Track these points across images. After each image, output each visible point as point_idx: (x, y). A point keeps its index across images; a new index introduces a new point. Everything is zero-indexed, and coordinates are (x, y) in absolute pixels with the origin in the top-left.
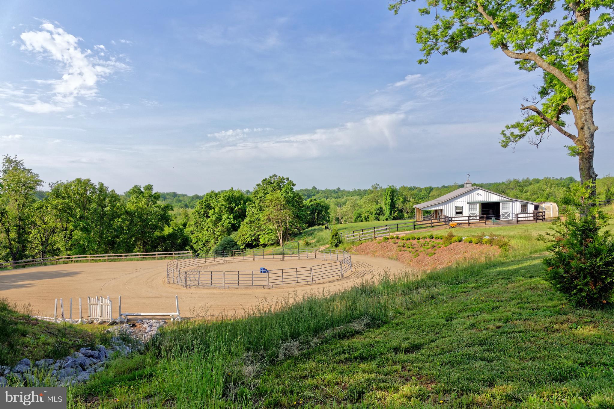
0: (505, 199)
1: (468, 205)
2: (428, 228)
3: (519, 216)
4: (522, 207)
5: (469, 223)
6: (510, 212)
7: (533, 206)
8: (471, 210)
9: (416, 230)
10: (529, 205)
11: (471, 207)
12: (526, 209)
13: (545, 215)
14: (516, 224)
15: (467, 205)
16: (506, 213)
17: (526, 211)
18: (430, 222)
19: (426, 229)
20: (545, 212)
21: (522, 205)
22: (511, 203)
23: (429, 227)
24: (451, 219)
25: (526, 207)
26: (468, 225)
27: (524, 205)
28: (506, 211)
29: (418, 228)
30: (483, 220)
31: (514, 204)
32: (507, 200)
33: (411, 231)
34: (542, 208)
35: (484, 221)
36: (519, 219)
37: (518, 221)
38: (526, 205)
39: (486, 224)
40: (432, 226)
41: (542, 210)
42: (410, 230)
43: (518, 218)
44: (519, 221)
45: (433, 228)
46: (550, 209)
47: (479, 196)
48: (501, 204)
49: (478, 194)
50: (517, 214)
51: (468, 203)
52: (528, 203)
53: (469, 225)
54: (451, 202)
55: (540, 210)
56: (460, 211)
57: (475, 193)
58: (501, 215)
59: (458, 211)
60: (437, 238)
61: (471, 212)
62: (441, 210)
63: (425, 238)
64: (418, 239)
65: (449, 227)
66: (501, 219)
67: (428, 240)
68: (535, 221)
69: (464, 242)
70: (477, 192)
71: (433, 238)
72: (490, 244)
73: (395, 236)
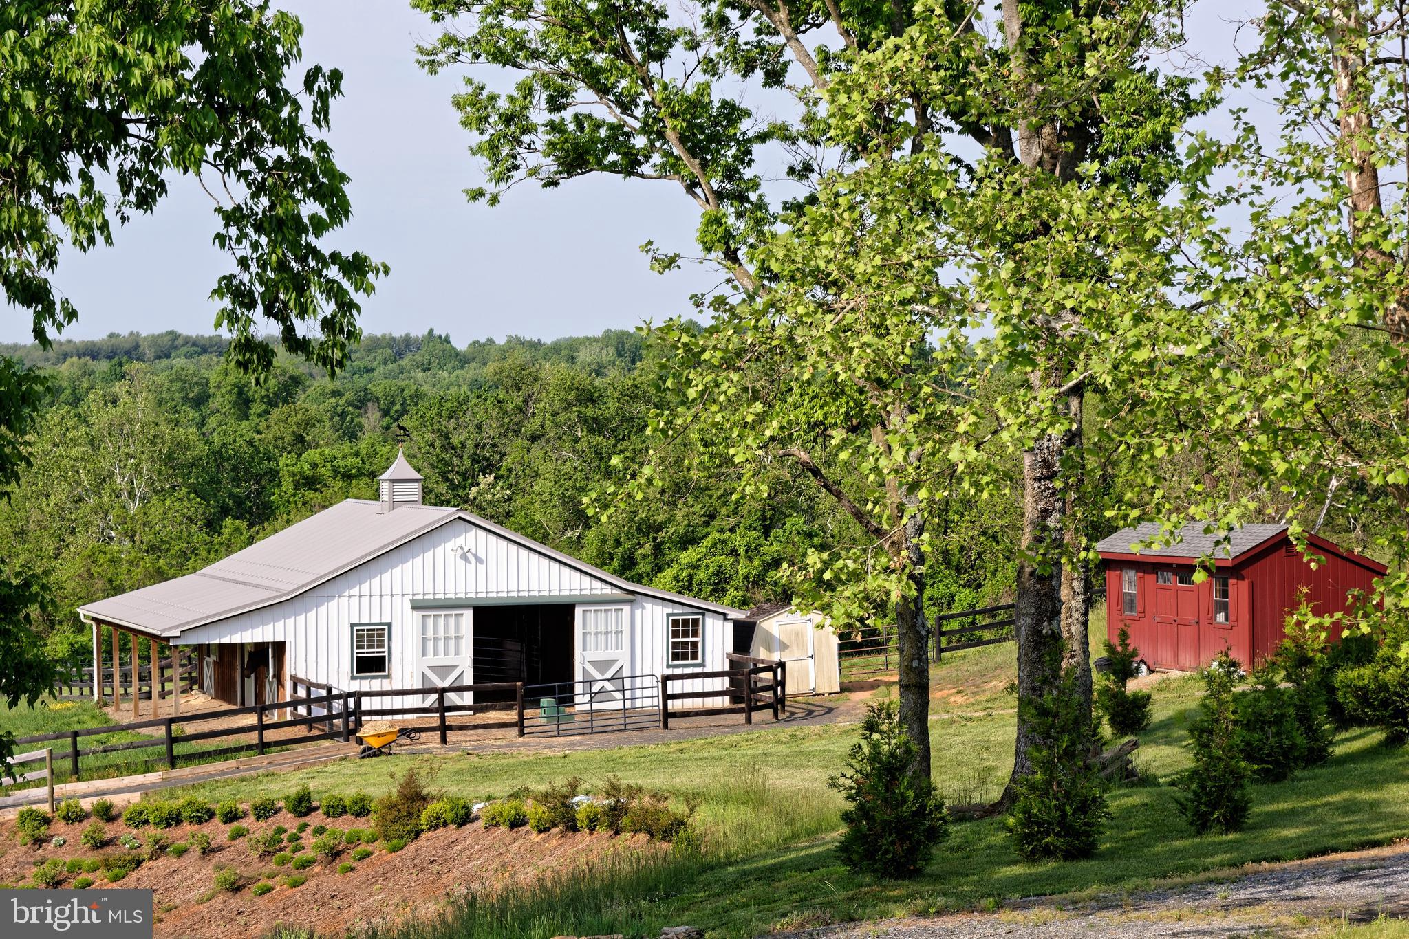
0: (598, 589)
1: (419, 614)
2: (244, 757)
3: (674, 687)
4: (676, 634)
5: (444, 729)
6: (623, 659)
7: (729, 626)
8: (430, 645)
9: (184, 772)
10: (709, 620)
11: (430, 634)
12: (695, 644)
13: (782, 684)
14: (661, 732)
15: (413, 619)
16: (602, 665)
17: (695, 656)
18: (252, 720)
19: (232, 763)
20: (782, 665)
21: (676, 623)
22: (627, 609)
23: (250, 747)
24: (358, 704)
25: (695, 634)
26: (436, 736)
27: (686, 622)
28: (601, 655)
29: (190, 758)
30: (510, 708)
31: (638, 612)
32: (608, 590)
33: (154, 777)
34: (769, 643)
35: (512, 716)
36: (674, 705)
37: (667, 715)
38: (695, 622)
39: (522, 734)
40: (263, 747)
41: (769, 649)
42: (148, 768)
43: (667, 697)
44: (674, 715)
45: (275, 756)
46: (802, 645)
47: (471, 568)
48: (578, 611)
49: (464, 557)
50: (666, 678)
51: (416, 606)
52: (703, 612)
53: (444, 740)
54: (330, 598)
55: (760, 653)
56: (374, 652)
57: (450, 545)
58: (578, 676)
59: (367, 652)
60: (337, 809)
61: (432, 660)
62: (280, 647)
63: (265, 811)
64: (231, 816)
65: (353, 748)
66: (581, 702)
67: (288, 821)
68: (741, 717)
69: (480, 824)
70: (460, 541)
71: (311, 810)
72: (610, 826)
73: (86, 804)
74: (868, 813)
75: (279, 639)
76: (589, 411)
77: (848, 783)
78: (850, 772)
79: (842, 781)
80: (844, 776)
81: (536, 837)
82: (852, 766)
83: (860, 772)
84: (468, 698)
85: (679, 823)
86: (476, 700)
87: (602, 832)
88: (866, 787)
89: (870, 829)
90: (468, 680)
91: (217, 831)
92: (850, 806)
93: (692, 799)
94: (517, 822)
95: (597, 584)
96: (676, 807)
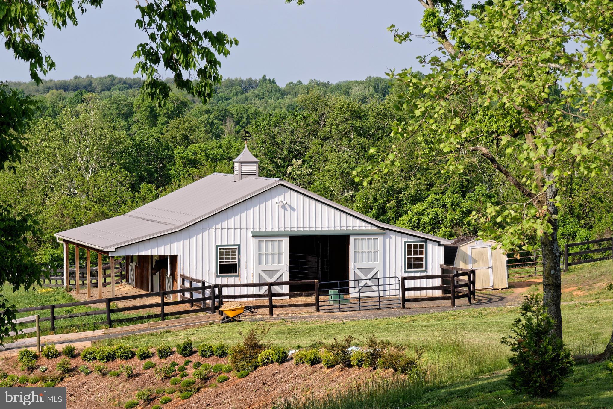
0: (363, 226)
1: (256, 240)
2: (153, 322)
3: (409, 284)
4: (410, 253)
5: (272, 307)
6: (378, 267)
7: (442, 249)
8: (264, 258)
9: (117, 329)
10: (430, 245)
11: (264, 251)
12: (421, 259)
13: (474, 283)
14: (401, 310)
15: (253, 242)
16: (366, 271)
17: (421, 266)
18: (157, 300)
19: (146, 325)
20: (473, 272)
21: (410, 246)
22: (380, 238)
23: (156, 316)
24: (221, 291)
25: (421, 253)
26: (267, 311)
27: (416, 246)
28: (365, 264)
29: (120, 322)
30: (311, 295)
31: (387, 240)
32: (369, 227)
33: (99, 332)
34: (465, 260)
35: (312, 299)
36: (409, 295)
37: (405, 300)
38: (421, 246)
39: (318, 310)
40: (164, 316)
41: (465, 262)
42: (96, 327)
43: (404, 290)
44: (409, 300)
45: (171, 321)
46: (486, 261)
47: (288, 213)
48: (352, 239)
49: (284, 207)
50: (404, 279)
51: (255, 235)
52: (426, 240)
53: (271, 313)
54: (204, 230)
55: (460, 264)
56: (230, 261)
57: (276, 200)
58: (352, 277)
59: (225, 261)
60: (208, 353)
61: (264, 266)
62: (174, 258)
63: (165, 353)
64: (145, 356)
65: (218, 317)
66: (353, 292)
67: (179, 359)
68: (449, 302)
69: (293, 362)
70: (281, 198)
71: (192, 353)
72: (371, 364)
73: (59, 348)
74: (525, 358)
75: (174, 253)
76: (358, 123)
77: (513, 341)
78: (514, 335)
79: (509, 340)
80: (510, 337)
81: (326, 371)
82: (515, 331)
83: (520, 335)
84: (286, 289)
85: (412, 363)
86: (291, 290)
87: (366, 368)
88: (524, 343)
89: (526, 368)
90: (286, 279)
91: (136, 364)
92: (514, 354)
93: (420, 350)
94: (315, 362)
95: (363, 224)
96: (410, 354)
